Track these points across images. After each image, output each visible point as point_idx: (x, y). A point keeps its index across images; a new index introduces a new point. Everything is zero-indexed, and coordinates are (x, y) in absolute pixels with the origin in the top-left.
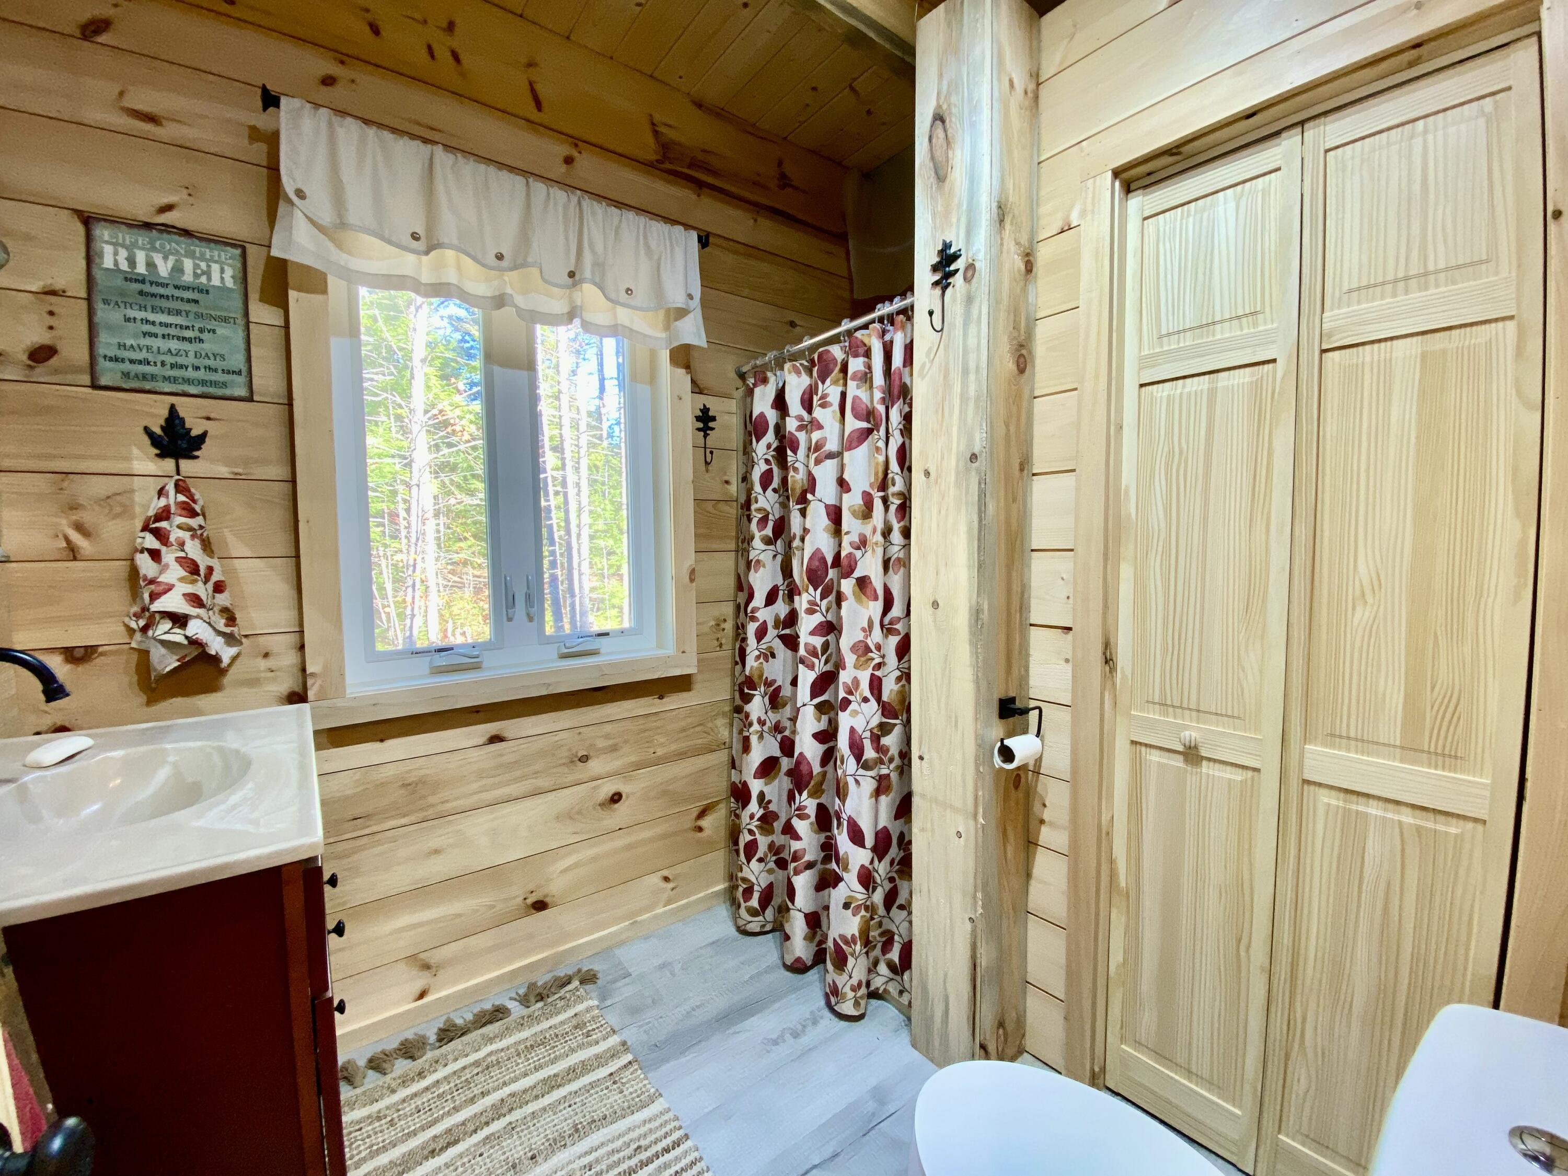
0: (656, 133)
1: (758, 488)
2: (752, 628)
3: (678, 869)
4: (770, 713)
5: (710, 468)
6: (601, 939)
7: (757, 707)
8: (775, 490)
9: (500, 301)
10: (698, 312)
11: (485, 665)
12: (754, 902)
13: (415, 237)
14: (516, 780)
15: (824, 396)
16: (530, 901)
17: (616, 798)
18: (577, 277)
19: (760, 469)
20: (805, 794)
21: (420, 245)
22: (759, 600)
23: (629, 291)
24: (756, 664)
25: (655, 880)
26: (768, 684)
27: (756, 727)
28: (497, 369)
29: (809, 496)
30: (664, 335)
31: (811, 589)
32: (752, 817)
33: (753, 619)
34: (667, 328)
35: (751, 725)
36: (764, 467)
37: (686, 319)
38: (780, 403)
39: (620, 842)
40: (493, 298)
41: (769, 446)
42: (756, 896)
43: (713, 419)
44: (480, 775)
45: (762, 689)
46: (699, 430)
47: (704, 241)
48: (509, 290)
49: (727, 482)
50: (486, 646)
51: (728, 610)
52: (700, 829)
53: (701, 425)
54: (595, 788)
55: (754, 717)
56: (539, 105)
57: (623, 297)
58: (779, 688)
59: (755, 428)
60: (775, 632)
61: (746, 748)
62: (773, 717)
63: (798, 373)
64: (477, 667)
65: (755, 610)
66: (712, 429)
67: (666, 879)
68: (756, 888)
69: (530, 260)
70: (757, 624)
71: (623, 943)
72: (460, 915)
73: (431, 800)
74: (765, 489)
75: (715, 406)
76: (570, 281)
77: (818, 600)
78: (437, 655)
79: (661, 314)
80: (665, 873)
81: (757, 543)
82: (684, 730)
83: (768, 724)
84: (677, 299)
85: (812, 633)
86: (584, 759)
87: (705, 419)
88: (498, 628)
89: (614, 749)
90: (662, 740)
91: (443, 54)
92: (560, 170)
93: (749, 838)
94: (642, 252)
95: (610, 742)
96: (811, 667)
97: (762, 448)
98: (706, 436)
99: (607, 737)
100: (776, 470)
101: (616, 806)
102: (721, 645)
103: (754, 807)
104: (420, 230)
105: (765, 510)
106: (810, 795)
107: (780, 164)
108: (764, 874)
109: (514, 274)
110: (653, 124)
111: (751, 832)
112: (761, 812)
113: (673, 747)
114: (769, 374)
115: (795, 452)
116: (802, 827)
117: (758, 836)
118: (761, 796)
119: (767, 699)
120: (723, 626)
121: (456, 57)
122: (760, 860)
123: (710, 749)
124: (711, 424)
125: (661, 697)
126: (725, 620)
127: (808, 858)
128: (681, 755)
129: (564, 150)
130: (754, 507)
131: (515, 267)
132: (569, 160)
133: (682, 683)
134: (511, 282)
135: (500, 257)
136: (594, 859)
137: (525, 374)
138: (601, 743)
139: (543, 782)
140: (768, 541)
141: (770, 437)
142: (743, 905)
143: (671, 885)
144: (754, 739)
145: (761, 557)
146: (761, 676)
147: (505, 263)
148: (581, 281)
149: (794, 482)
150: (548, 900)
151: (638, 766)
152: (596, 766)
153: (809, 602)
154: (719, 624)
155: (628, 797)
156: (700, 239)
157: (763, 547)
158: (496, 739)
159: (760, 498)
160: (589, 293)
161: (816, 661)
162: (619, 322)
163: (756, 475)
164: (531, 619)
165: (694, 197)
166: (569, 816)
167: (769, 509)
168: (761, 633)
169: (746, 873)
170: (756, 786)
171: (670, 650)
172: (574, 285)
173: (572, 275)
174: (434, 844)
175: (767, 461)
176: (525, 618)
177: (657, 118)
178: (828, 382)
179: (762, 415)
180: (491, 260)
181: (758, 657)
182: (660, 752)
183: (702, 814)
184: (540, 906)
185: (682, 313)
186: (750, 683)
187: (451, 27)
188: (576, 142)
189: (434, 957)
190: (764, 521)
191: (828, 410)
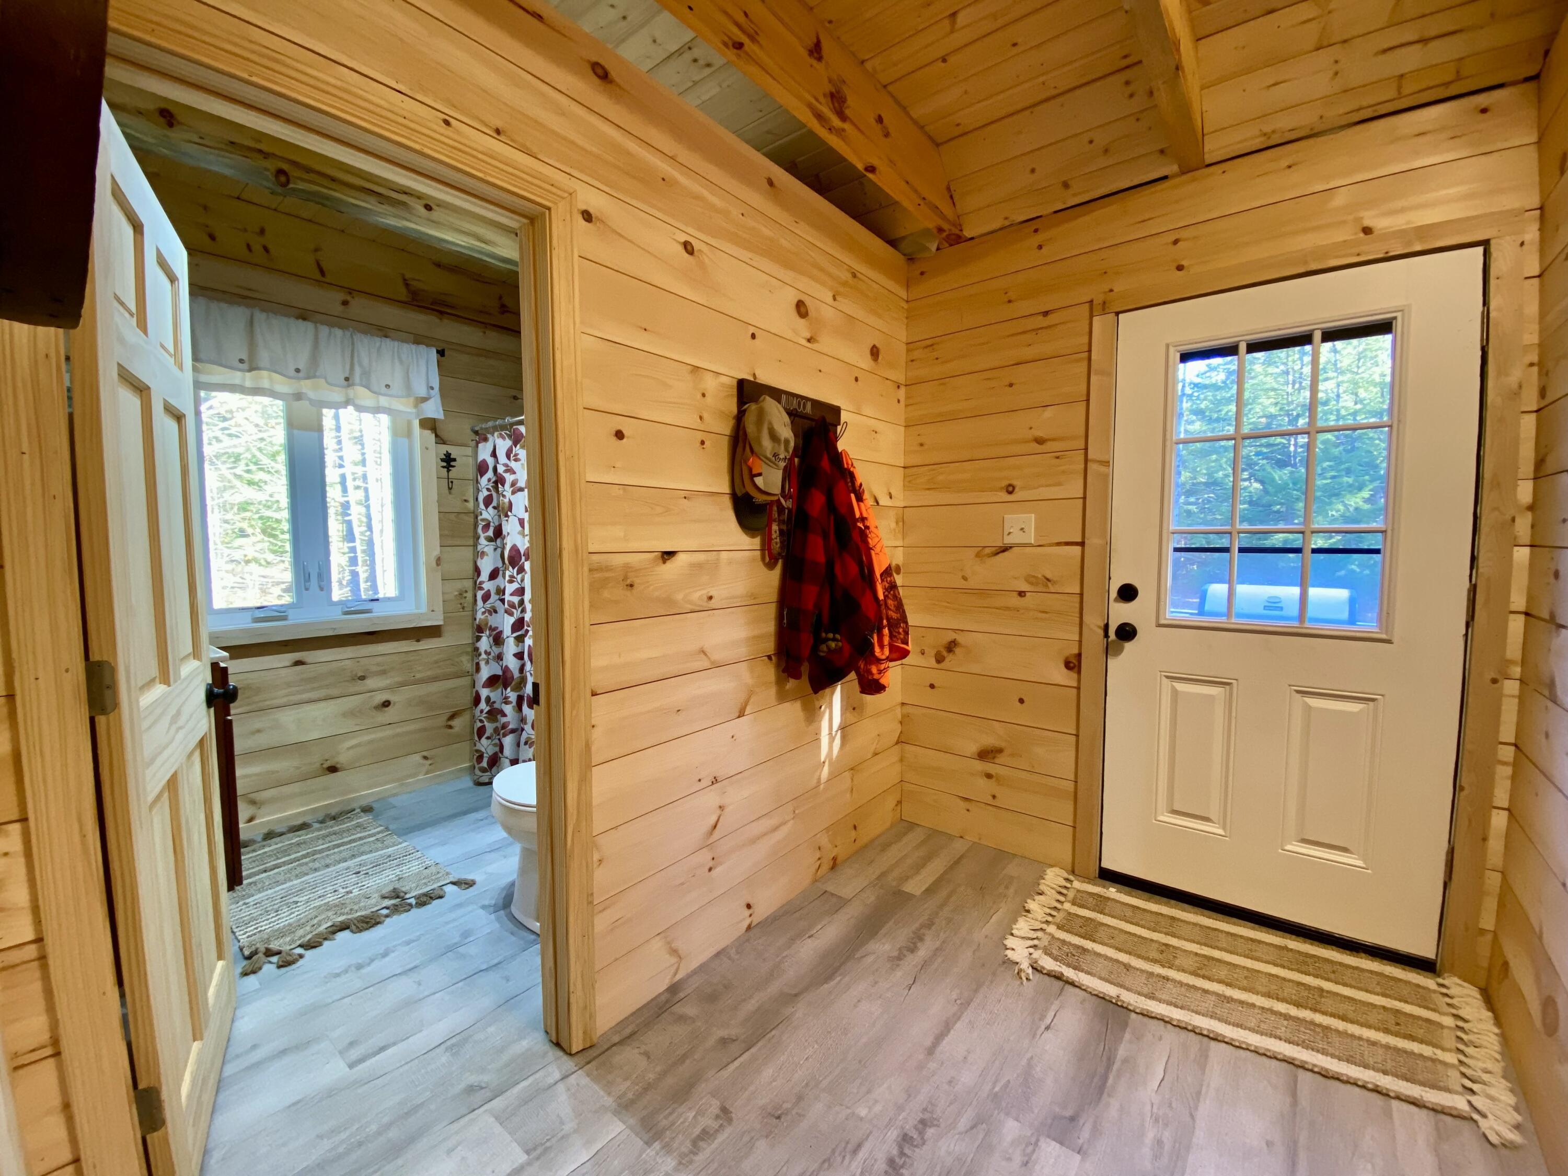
0: (407, 285)
1: (482, 506)
2: (480, 594)
3: (433, 752)
4: (494, 648)
5: (453, 491)
6: (378, 793)
7: (484, 643)
8: (494, 508)
9: (298, 396)
10: (438, 396)
11: (290, 617)
12: (484, 764)
13: (241, 361)
14: (313, 689)
15: (516, 455)
16: (325, 766)
17: (386, 704)
18: (351, 381)
19: (484, 494)
20: (509, 689)
21: (245, 366)
22: (484, 576)
23: (388, 386)
24: (483, 617)
25: (417, 758)
26: (492, 629)
27: (484, 656)
28: (296, 432)
29: (509, 513)
30: (414, 410)
31: (511, 568)
32: (482, 711)
33: (481, 589)
34: (416, 406)
35: (480, 655)
36: (486, 493)
37: (428, 402)
38: (494, 454)
39: (388, 732)
40: (293, 394)
41: (489, 480)
42: (485, 760)
43: (454, 460)
44: (289, 685)
45: (488, 632)
46: (443, 467)
47: (441, 353)
48: (304, 391)
49: (466, 501)
50: (290, 606)
51: (468, 584)
52: (450, 727)
53: (445, 464)
54: (371, 697)
55: (482, 650)
56: (322, 273)
57: (384, 390)
58: (501, 632)
59: (482, 468)
60: (497, 597)
61: (478, 669)
62: (496, 650)
63: (504, 438)
64: (285, 618)
65: (481, 583)
66: (453, 466)
67: (425, 758)
68: (485, 755)
69: (318, 374)
70: (483, 592)
71: (395, 795)
72: (278, 772)
73: (256, 699)
74: (487, 506)
75: (455, 452)
76: (346, 383)
77: (515, 574)
78: (257, 611)
79: (412, 400)
80: (425, 754)
81: (483, 541)
82: (436, 662)
83: (493, 654)
84: (422, 391)
85: (511, 595)
86: (362, 678)
87: (448, 461)
88: (299, 594)
89: (383, 673)
90: (420, 668)
91: (257, 248)
92: (338, 309)
93: (479, 724)
94: (396, 361)
95: (382, 668)
96: (511, 614)
97: (485, 481)
98: (448, 471)
99: (378, 664)
100: (494, 495)
101: (386, 709)
102: (463, 608)
103: (483, 705)
104: (244, 357)
105: (487, 520)
106: (512, 690)
107: (500, 298)
108: (491, 747)
109: (307, 381)
110: (405, 280)
111: (481, 721)
112: (488, 708)
113: (429, 673)
114: (489, 436)
115: (503, 485)
116: (508, 709)
117: (486, 723)
118: (488, 699)
119: (491, 639)
120: (465, 595)
121: (266, 249)
122: (488, 738)
123: (457, 676)
124: (453, 463)
125: (418, 641)
126: (466, 592)
127: (511, 727)
128: (435, 679)
129: (342, 296)
130: (480, 518)
131: (308, 378)
132: (345, 303)
133: (433, 632)
134: (306, 386)
135: (298, 371)
136: (371, 742)
137: (316, 434)
138: (374, 668)
139: (335, 692)
140: (490, 539)
141: (490, 474)
142: (477, 766)
143: (429, 762)
144: (482, 664)
145: (486, 550)
146: (487, 624)
147: (301, 375)
148: (353, 385)
149: (504, 503)
150: (338, 766)
151: (403, 684)
152: (371, 683)
153: (510, 576)
154: (462, 594)
155: (395, 703)
156: (438, 352)
157: (487, 543)
158: (299, 663)
159: (484, 513)
160: (361, 390)
161: (514, 611)
162: (381, 405)
163: (481, 498)
164: (322, 589)
165: (437, 320)
166: (351, 714)
167: (490, 519)
168: (486, 597)
169: (479, 747)
170: (484, 693)
171: (424, 609)
172: (349, 386)
173: (347, 379)
174: (258, 725)
175: (488, 490)
176: (318, 589)
177: (408, 276)
178: (518, 446)
179: (484, 461)
180: (292, 373)
181: (484, 613)
182: (418, 676)
183: (452, 717)
184: (333, 769)
185: (425, 400)
186: (480, 629)
187: (262, 231)
188: (350, 291)
189: (257, 797)
190: (486, 527)
191: (519, 463)
